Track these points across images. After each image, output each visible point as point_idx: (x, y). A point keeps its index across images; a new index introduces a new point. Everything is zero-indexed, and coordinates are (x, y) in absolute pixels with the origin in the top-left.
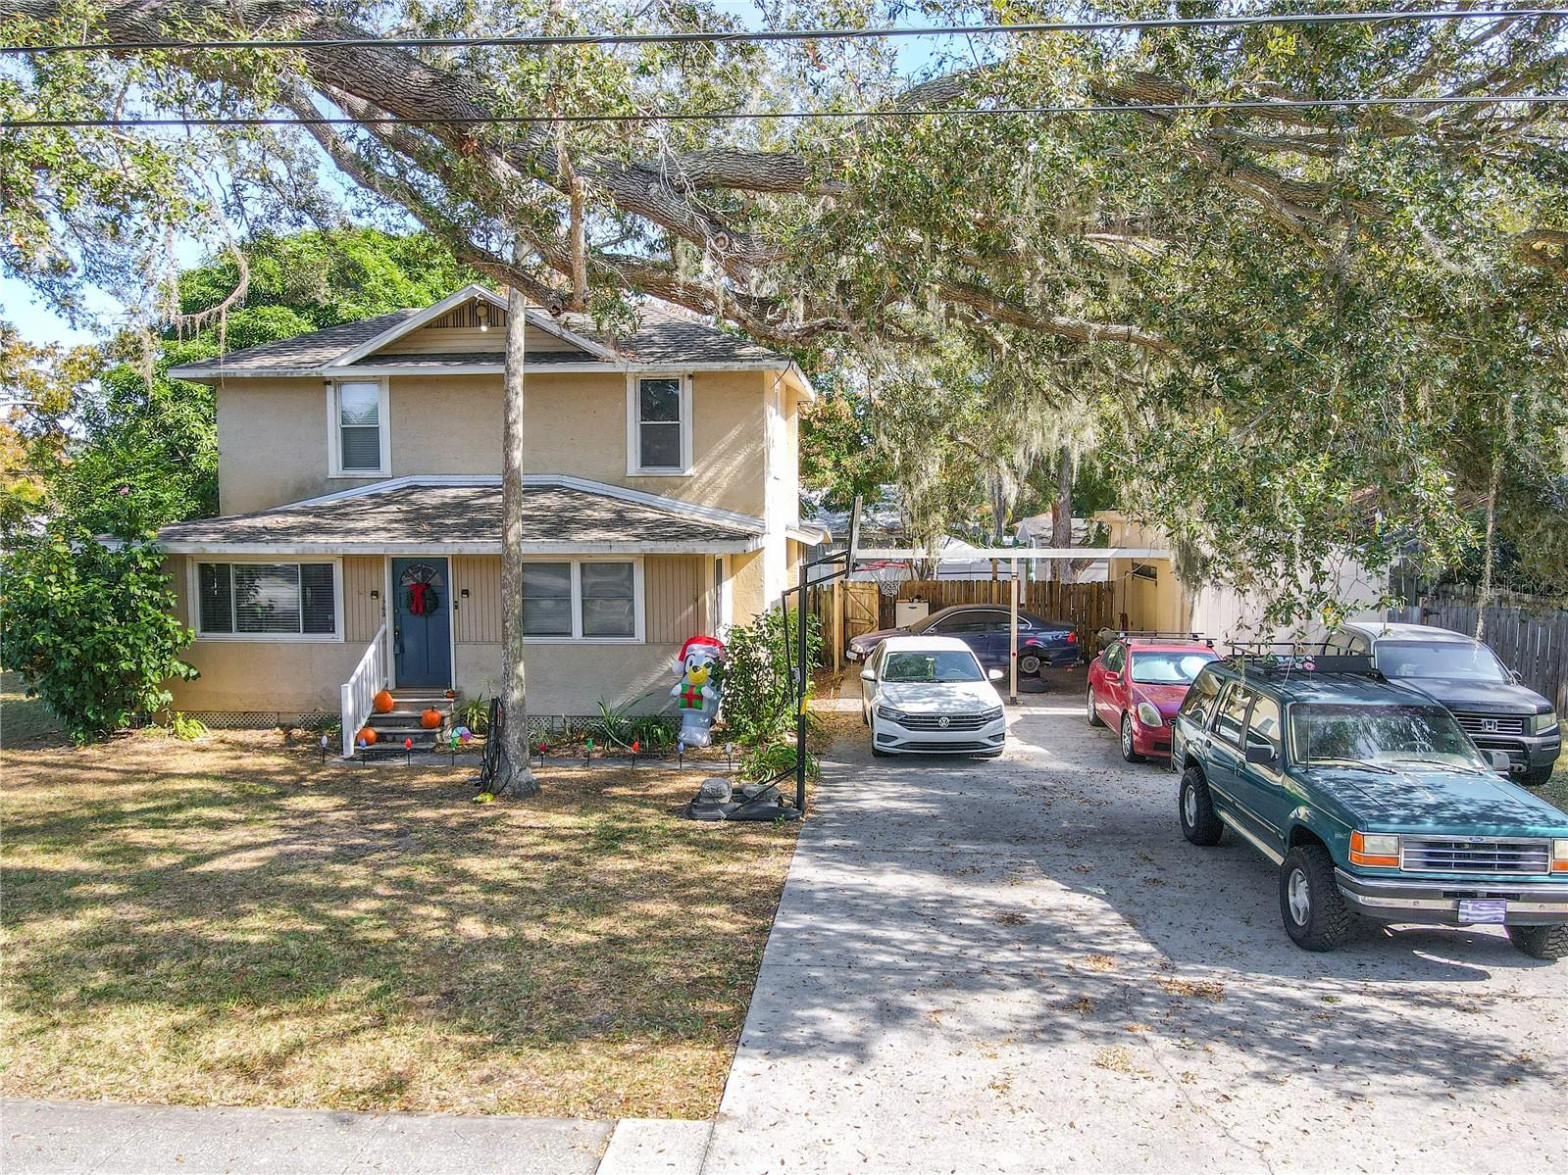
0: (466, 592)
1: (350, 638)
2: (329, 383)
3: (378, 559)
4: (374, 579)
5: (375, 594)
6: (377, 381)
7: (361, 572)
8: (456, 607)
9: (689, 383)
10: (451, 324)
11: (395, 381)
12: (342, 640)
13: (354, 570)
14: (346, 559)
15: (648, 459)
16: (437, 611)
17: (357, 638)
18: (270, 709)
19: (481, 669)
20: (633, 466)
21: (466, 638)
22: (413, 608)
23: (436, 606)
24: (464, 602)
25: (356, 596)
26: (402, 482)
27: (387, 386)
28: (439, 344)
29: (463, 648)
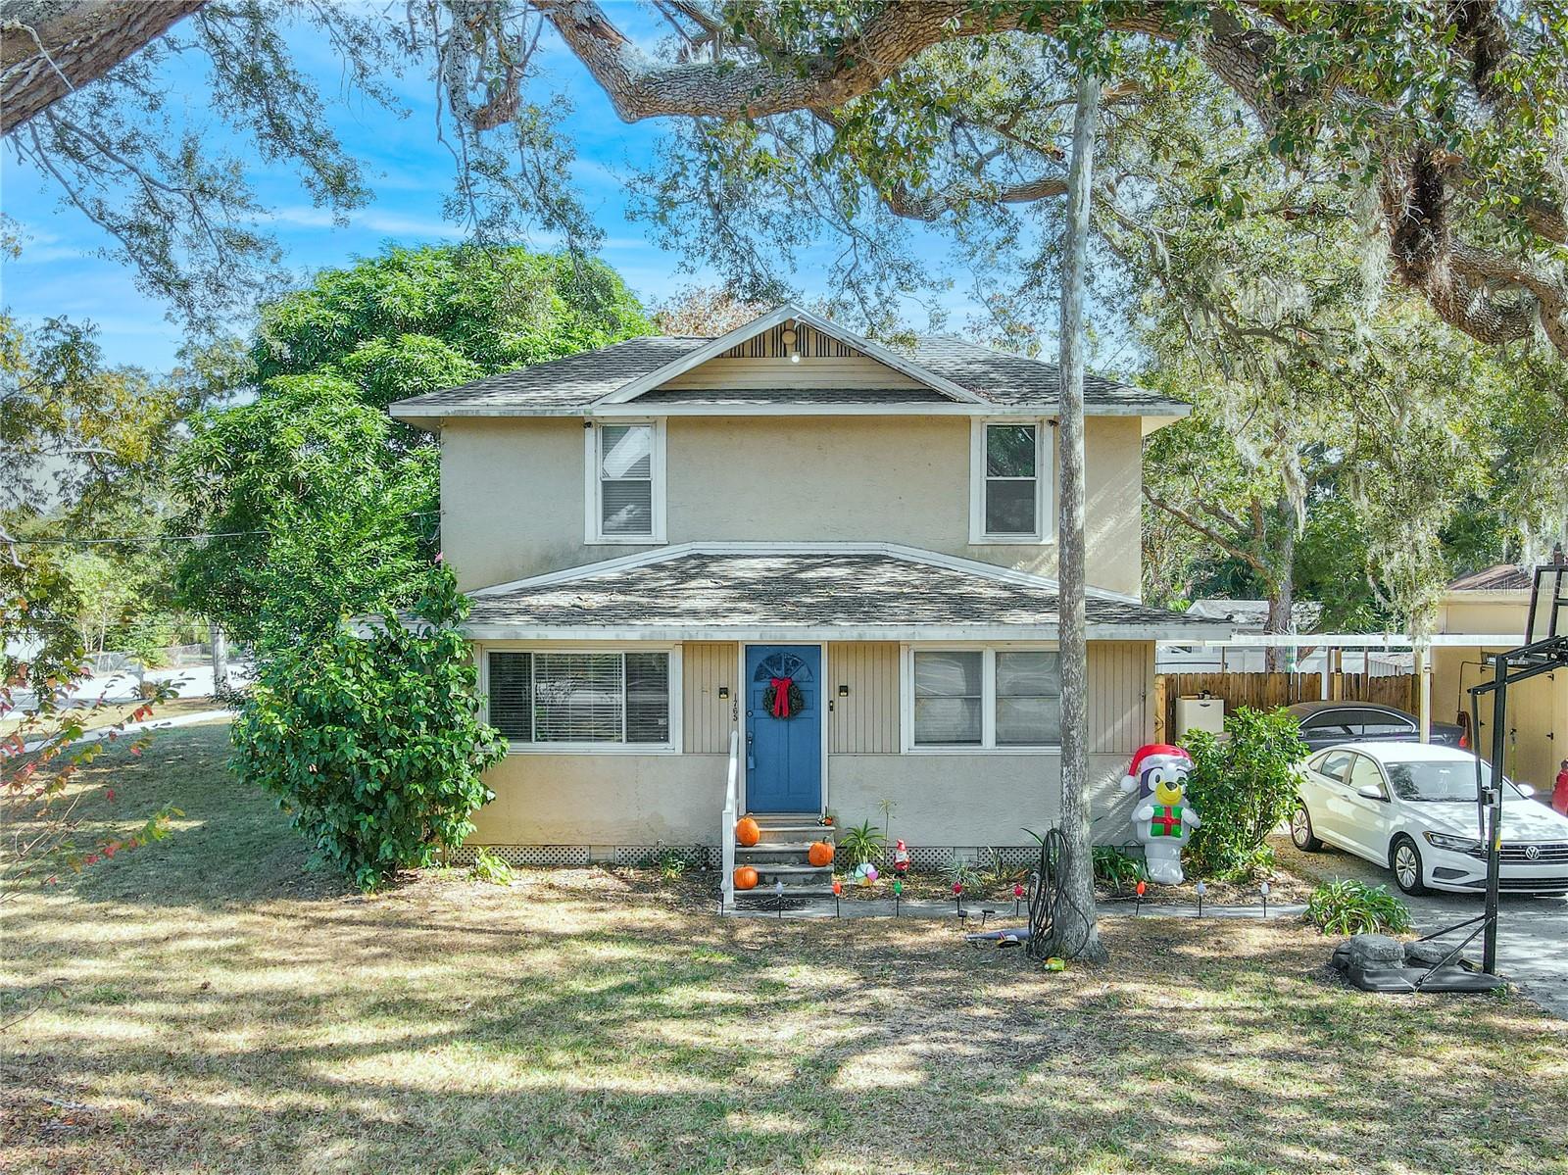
0: (844, 689)
1: (689, 749)
2: (589, 425)
3: (732, 645)
4: (724, 674)
5: (724, 691)
6: (651, 422)
7: (707, 663)
8: (831, 708)
9: (1049, 430)
10: (748, 352)
11: (674, 423)
12: (679, 751)
13: (698, 661)
14: (689, 647)
15: (997, 522)
16: (804, 714)
17: (698, 749)
18: (579, 840)
19: (862, 788)
20: (977, 529)
21: (843, 748)
22: (775, 708)
23: (801, 707)
24: (842, 701)
25: (698, 693)
26: (682, 550)
27: (662, 429)
28: (734, 378)
29: (842, 761)
